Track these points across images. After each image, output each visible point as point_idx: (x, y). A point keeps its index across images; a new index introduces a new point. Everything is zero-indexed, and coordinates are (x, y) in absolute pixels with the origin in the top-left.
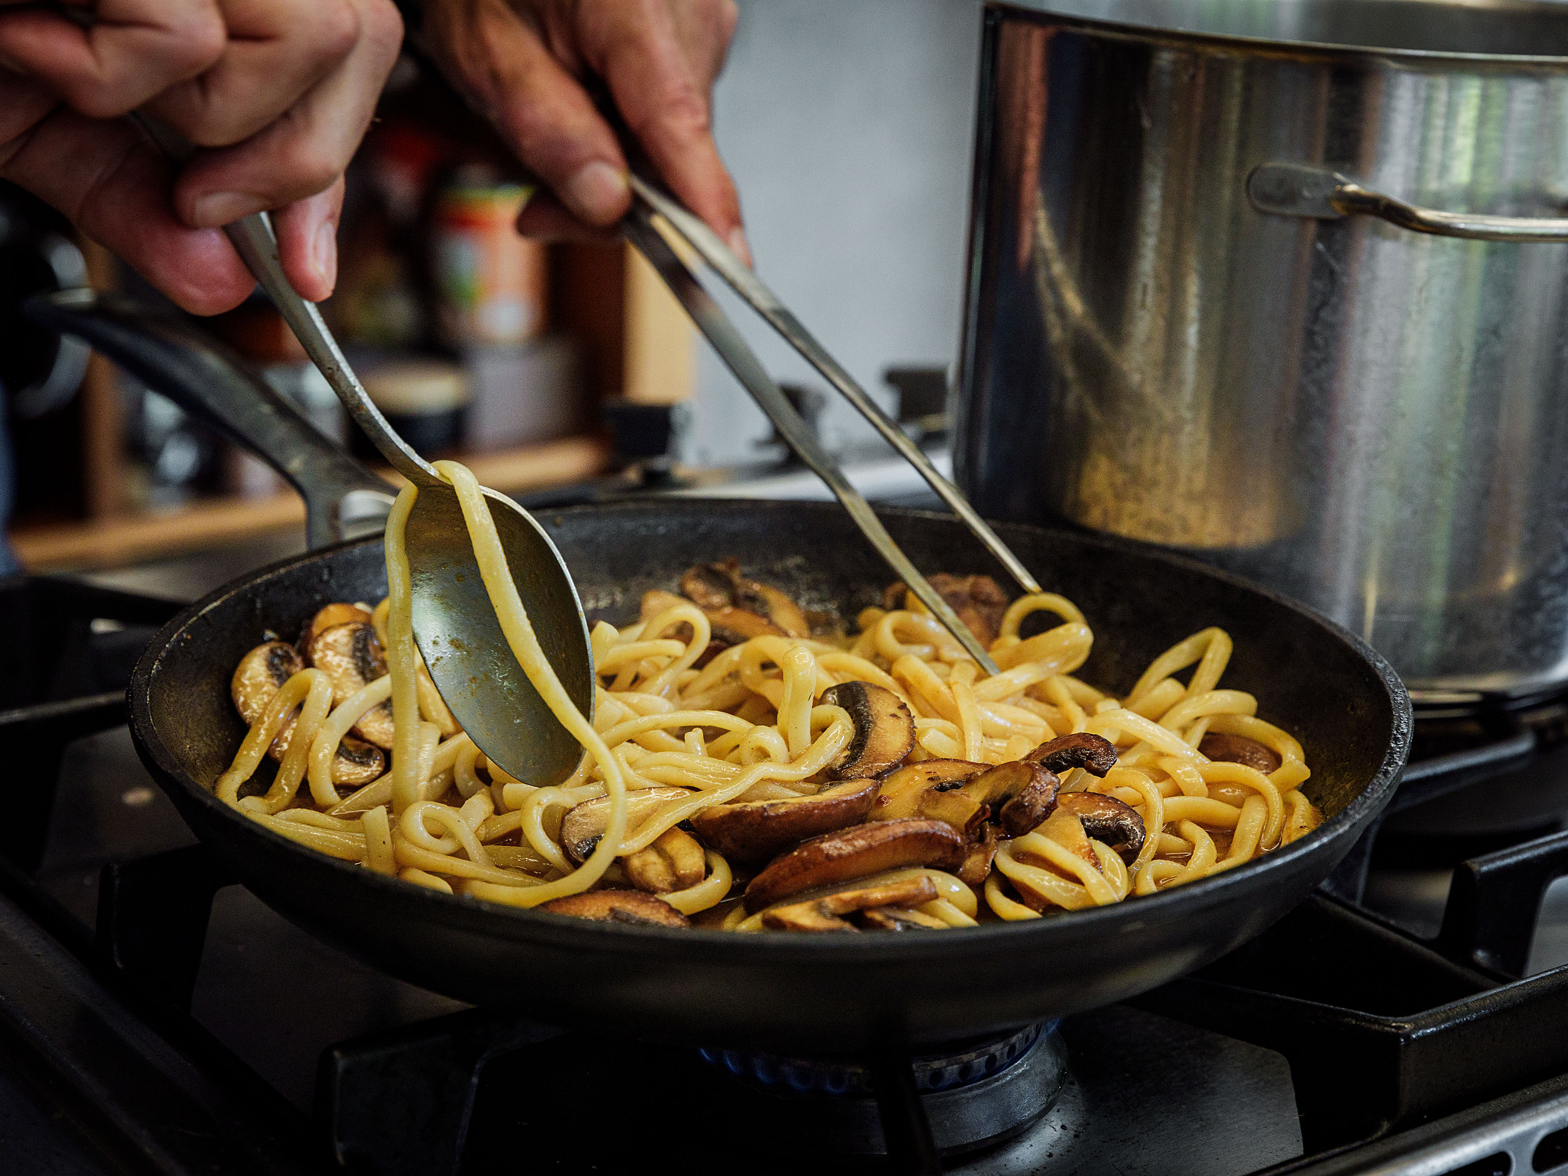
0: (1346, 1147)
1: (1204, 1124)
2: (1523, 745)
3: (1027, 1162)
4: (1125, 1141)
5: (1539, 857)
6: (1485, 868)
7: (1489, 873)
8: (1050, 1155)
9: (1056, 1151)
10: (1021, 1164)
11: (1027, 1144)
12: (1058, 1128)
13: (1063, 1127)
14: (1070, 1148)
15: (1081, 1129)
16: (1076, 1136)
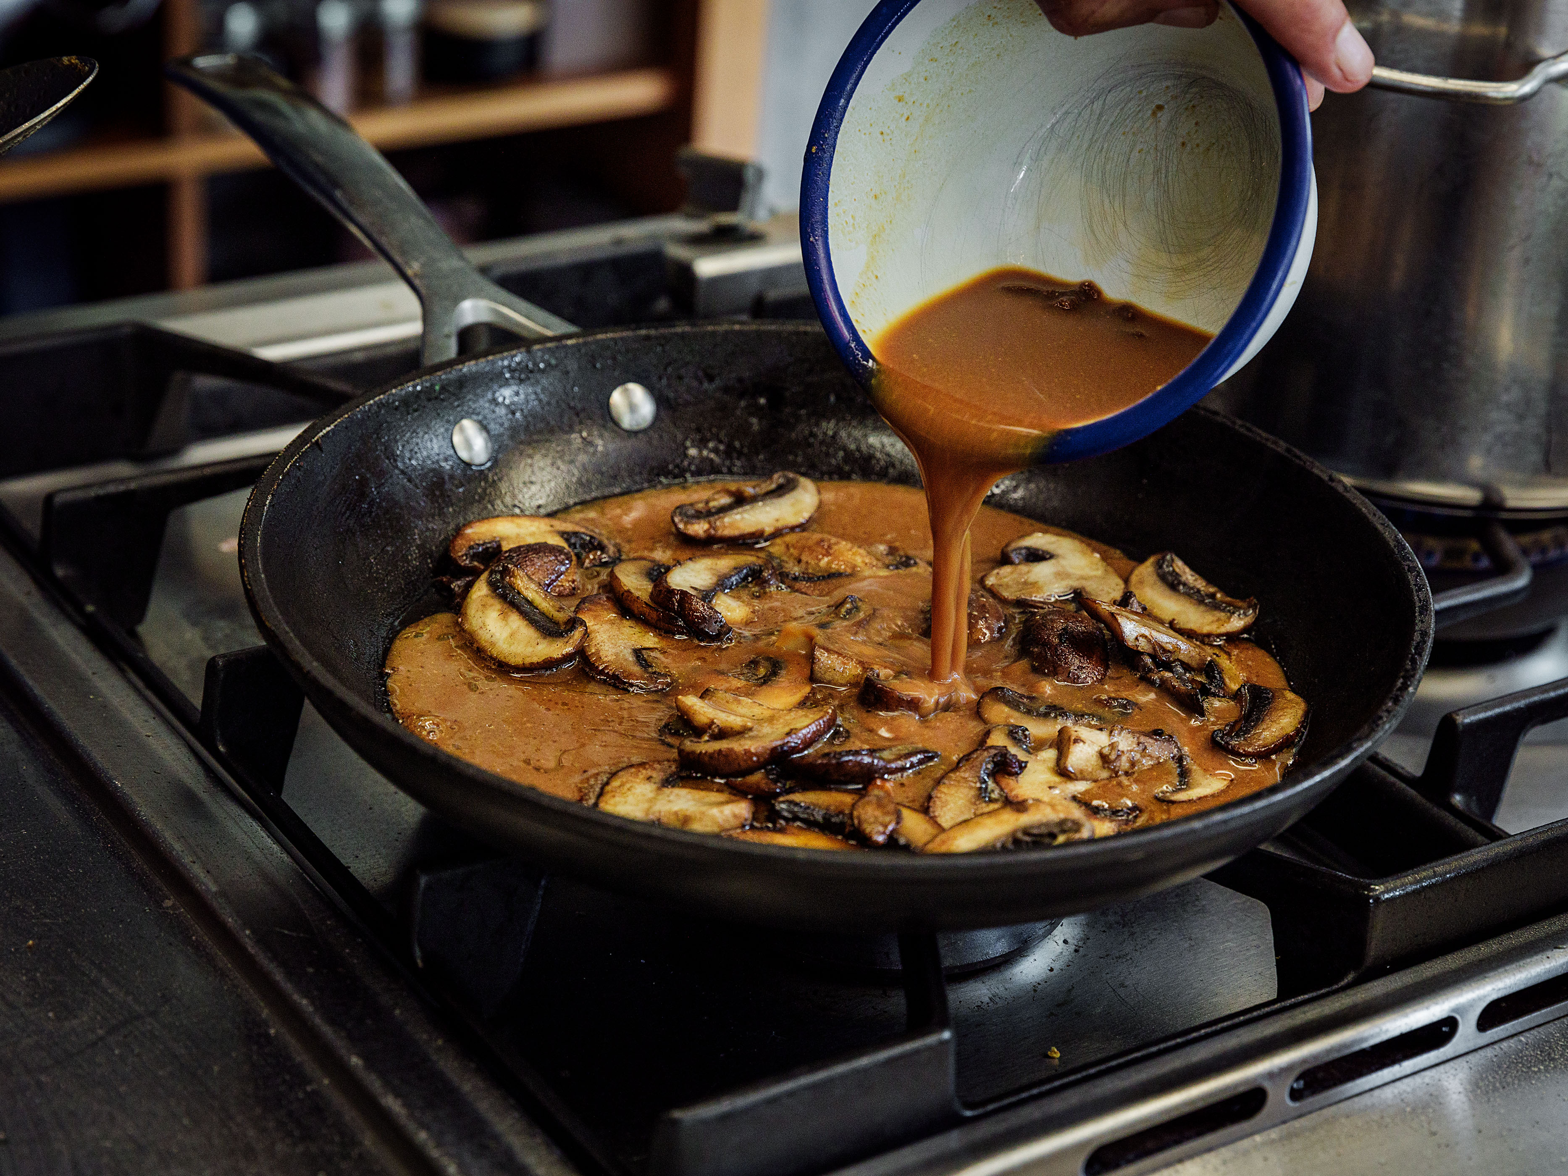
0: (1314, 994)
1: (1193, 943)
2: (1521, 581)
3: (1030, 977)
4: (1120, 957)
5: (1518, 710)
6: (1467, 721)
7: (1471, 725)
8: (1051, 970)
9: (1057, 966)
10: (1025, 978)
11: (1031, 959)
12: (1061, 942)
13: (1065, 942)
14: (1070, 963)
15: (1081, 944)
16: (1076, 951)
